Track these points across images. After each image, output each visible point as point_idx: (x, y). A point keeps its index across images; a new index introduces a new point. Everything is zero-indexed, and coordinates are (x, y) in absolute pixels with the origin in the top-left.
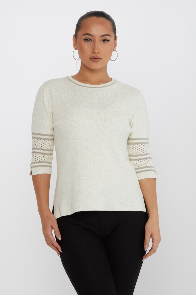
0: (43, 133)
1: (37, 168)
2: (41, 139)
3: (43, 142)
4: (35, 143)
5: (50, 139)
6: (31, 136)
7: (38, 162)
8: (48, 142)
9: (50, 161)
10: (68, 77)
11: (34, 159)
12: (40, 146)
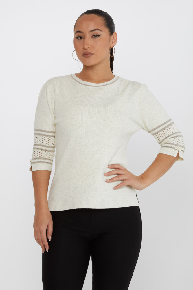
0: (45, 130)
1: (37, 164)
2: (42, 135)
3: (44, 139)
4: (37, 140)
5: (52, 136)
6: (33, 132)
7: (39, 158)
8: (50, 139)
9: (51, 158)
10: (71, 75)
11: (34, 155)
12: (41, 143)
